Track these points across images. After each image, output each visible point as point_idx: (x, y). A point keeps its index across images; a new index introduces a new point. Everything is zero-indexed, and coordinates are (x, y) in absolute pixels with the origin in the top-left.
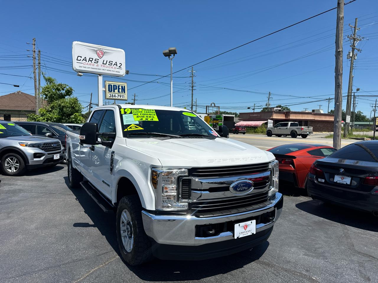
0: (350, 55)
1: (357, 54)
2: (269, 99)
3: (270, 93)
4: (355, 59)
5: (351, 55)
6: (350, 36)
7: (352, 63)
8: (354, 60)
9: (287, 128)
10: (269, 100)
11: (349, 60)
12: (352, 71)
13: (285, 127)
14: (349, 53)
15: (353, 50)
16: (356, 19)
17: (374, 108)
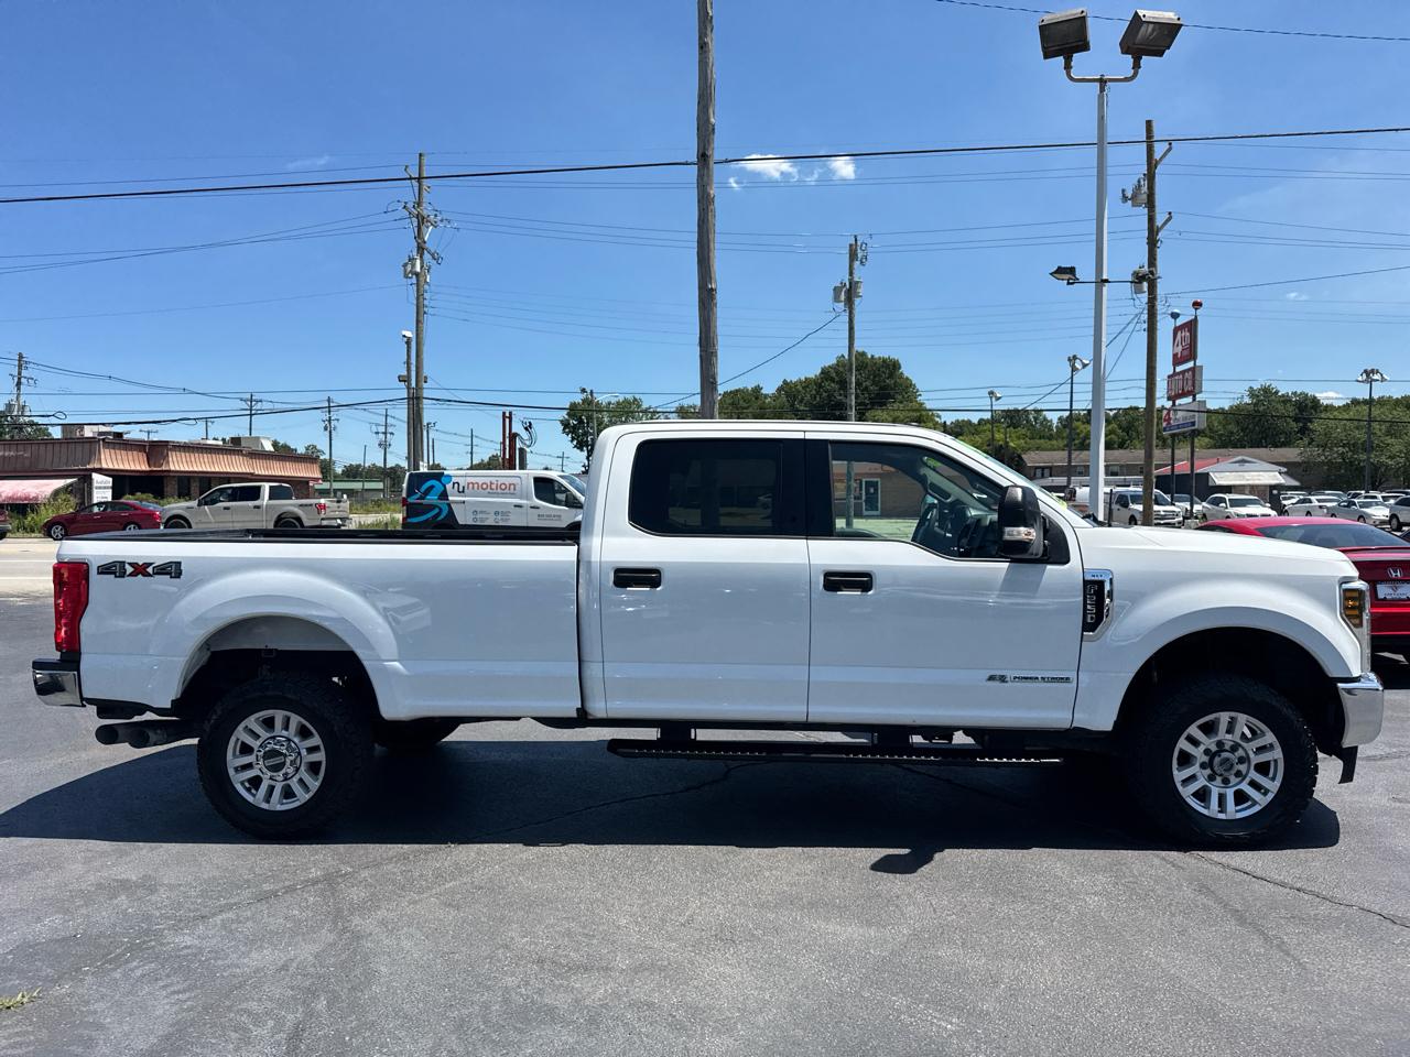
0: (413, 266)
1: (430, 267)
2: (19, 384)
3: (21, 356)
4: (425, 281)
5: (418, 269)
6: (410, 205)
7: (419, 296)
8: (426, 287)
9: (257, 507)
10: (19, 389)
11: (409, 281)
12: (421, 318)
13: (251, 504)
14: (412, 260)
15: (421, 249)
16: (420, 155)
17: (382, 436)
